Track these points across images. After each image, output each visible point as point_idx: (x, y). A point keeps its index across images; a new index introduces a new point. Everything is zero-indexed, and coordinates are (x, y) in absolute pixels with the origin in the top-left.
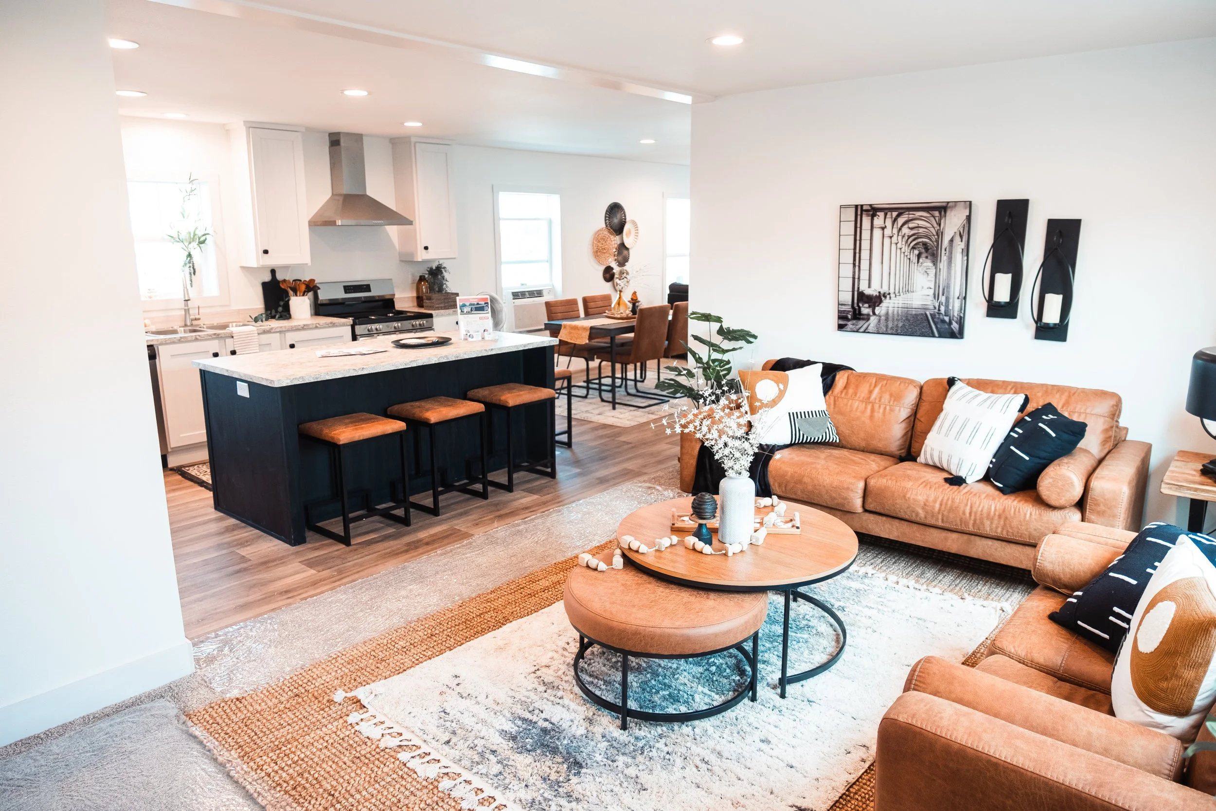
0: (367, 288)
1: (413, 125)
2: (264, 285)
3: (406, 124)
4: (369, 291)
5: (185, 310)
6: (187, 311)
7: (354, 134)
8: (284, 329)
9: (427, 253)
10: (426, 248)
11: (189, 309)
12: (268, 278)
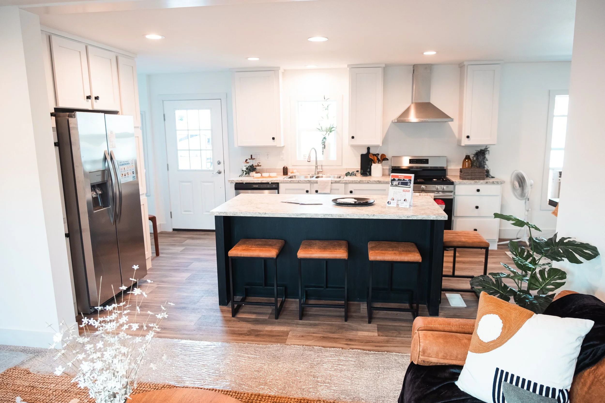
0: (426, 161)
1: (430, 53)
2: (362, 156)
3: (425, 53)
4: (427, 163)
5: (316, 166)
6: (317, 167)
7: (425, 64)
8: (347, 182)
9: (469, 140)
10: (468, 137)
11: (317, 166)
12: (365, 152)
